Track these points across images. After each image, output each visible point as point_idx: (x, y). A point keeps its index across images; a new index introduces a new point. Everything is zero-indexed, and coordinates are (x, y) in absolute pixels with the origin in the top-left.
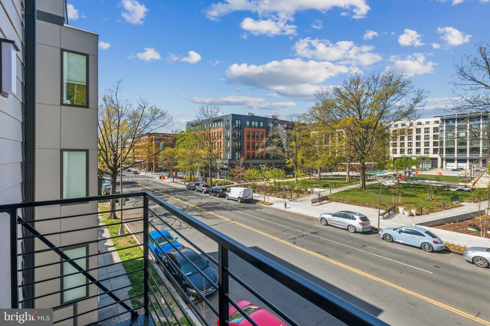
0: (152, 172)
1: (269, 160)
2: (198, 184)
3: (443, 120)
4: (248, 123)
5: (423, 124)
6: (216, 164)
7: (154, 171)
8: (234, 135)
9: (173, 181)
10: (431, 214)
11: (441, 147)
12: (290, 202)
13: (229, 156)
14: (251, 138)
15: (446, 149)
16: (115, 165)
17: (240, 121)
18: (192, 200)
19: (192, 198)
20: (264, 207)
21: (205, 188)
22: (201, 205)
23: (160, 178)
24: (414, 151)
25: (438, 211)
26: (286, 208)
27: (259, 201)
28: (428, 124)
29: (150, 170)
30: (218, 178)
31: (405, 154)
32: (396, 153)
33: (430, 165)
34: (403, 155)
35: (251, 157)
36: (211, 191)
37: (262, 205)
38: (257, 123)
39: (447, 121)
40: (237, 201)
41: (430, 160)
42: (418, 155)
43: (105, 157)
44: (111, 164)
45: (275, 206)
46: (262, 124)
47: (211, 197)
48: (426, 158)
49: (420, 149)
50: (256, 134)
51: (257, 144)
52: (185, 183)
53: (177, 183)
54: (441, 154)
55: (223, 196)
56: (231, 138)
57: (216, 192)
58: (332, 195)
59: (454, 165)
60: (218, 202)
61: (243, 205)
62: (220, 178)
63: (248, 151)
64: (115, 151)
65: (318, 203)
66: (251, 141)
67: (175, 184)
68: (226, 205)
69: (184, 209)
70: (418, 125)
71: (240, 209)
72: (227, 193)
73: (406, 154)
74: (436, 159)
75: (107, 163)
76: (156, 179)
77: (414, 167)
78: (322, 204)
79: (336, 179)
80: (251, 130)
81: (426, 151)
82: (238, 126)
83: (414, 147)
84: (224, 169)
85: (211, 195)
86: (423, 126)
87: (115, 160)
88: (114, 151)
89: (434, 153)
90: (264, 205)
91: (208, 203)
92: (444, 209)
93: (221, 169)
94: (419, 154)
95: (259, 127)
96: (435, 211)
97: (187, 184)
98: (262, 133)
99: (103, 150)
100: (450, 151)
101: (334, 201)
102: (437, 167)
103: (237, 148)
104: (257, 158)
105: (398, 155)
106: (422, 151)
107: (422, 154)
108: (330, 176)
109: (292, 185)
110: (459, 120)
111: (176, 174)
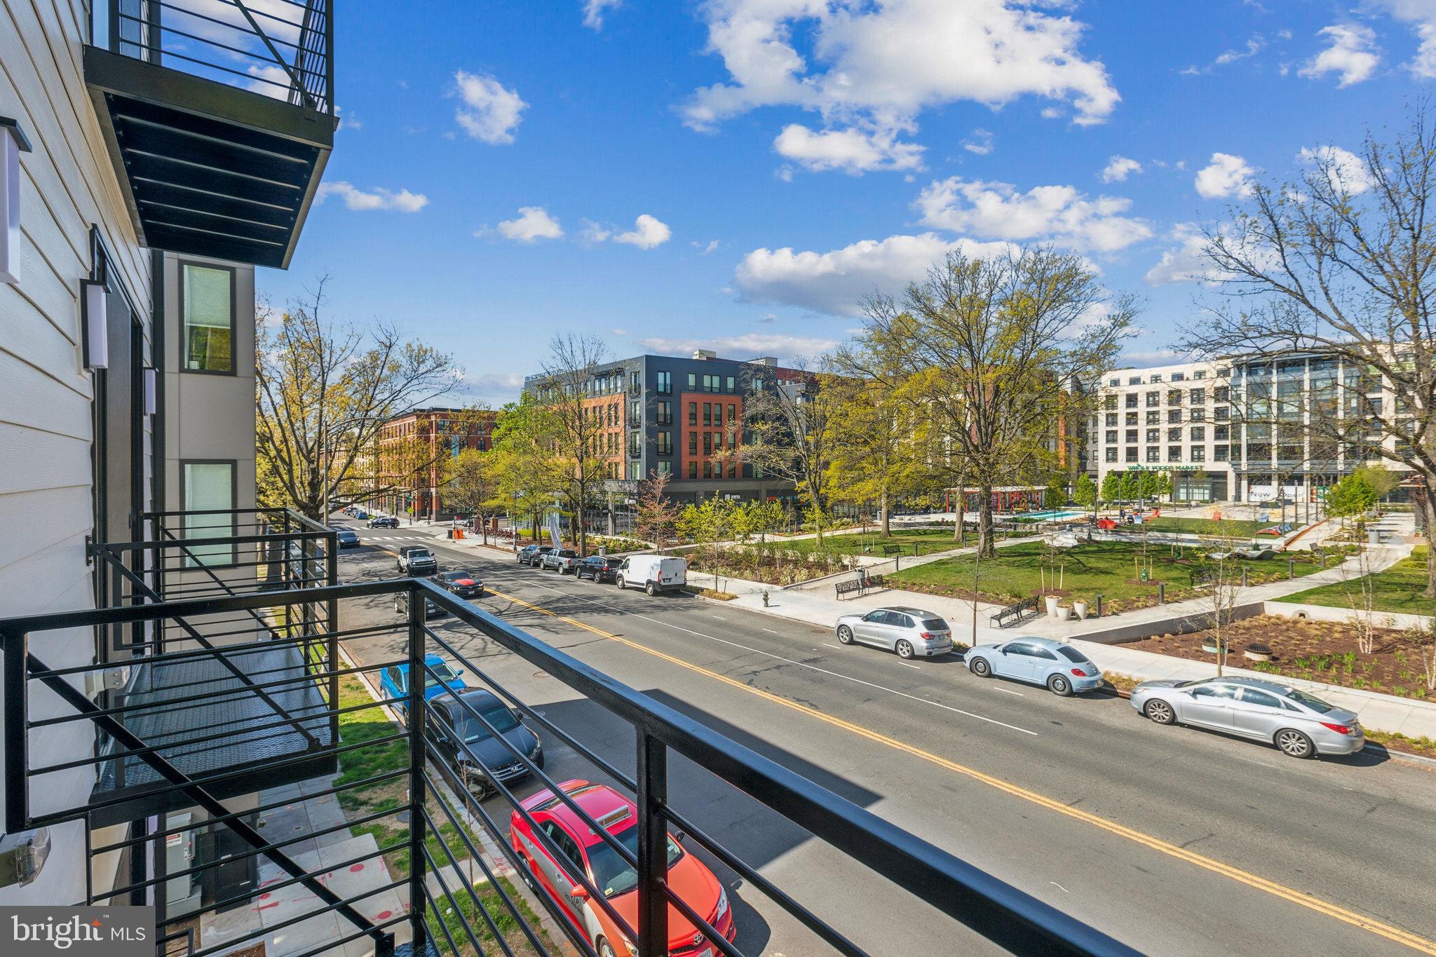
0: (429, 518)
1: (751, 483)
2: (546, 550)
3: (1239, 367)
4: (692, 380)
5: (1188, 379)
6: (604, 493)
7: (433, 516)
8: (651, 413)
9: (486, 544)
10: (1123, 615)
11: (1234, 442)
12: (785, 592)
13: (639, 473)
14: (701, 421)
15: (1249, 446)
16: (313, 498)
17: (668, 374)
18: (525, 592)
19: (528, 586)
20: (713, 605)
21: (564, 560)
22: (546, 603)
23: (450, 535)
24: (1164, 454)
25: (1146, 606)
26: (767, 605)
27: (702, 590)
28: (1200, 378)
29: (423, 513)
30: (610, 533)
31: (1140, 462)
32: (1115, 460)
33: (1207, 491)
34: (1135, 464)
35: (700, 474)
36: (581, 567)
37: (708, 600)
38: (716, 380)
39: (1252, 368)
40: (644, 591)
41: (1205, 479)
42: (1174, 465)
43: (286, 477)
44: (303, 495)
45: (741, 603)
46: (730, 383)
47: (580, 582)
48: (1195, 472)
49: (1180, 447)
50: (716, 410)
51: (717, 439)
52: (515, 549)
53: (494, 547)
54: (1235, 462)
55: (610, 579)
56: (644, 422)
57: (592, 570)
58: (899, 573)
59: (1270, 492)
60: (596, 594)
61: (657, 601)
62: (616, 533)
63: (693, 458)
64: (313, 462)
65: (855, 593)
66: (700, 428)
67: (489, 550)
68: (614, 601)
69: (501, 612)
70: (1173, 380)
71: (648, 610)
72: (620, 572)
73: (1142, 462)
74: (1223, 475)
75: (293, 494)
76: (438, 537)
77: (1165, 499)
78: (866, 595)
79: (933, 533)
80: (700, 399)
81: (1196, 453)
82: (665, 389)
83: (1164, 444)
84: (625, 508)
85: (579, 578)
86: (1189, 383)
87: (314, 486)
88: (310, 462)
89: (1217, 459)
90: (714, 601)
91: (566, 597)
92: (1163, 602)
93: (617, 508)
94: (1177, 461)
95: (723, 389)
96: (1138, 608)
97: (519, 549)
98: (731, 407)
99: (283, 460)
100: (1259, 451)
101: (898, 587)
102: (1225, 498)
103: (661, 449)
104: (719, 476)
105: (1122, 465)
106: (1186, 453)
107: (1185, 462)
108: (920, 524)
109: (805, 549)
110: (1283, 366)
111: (495, 525)
